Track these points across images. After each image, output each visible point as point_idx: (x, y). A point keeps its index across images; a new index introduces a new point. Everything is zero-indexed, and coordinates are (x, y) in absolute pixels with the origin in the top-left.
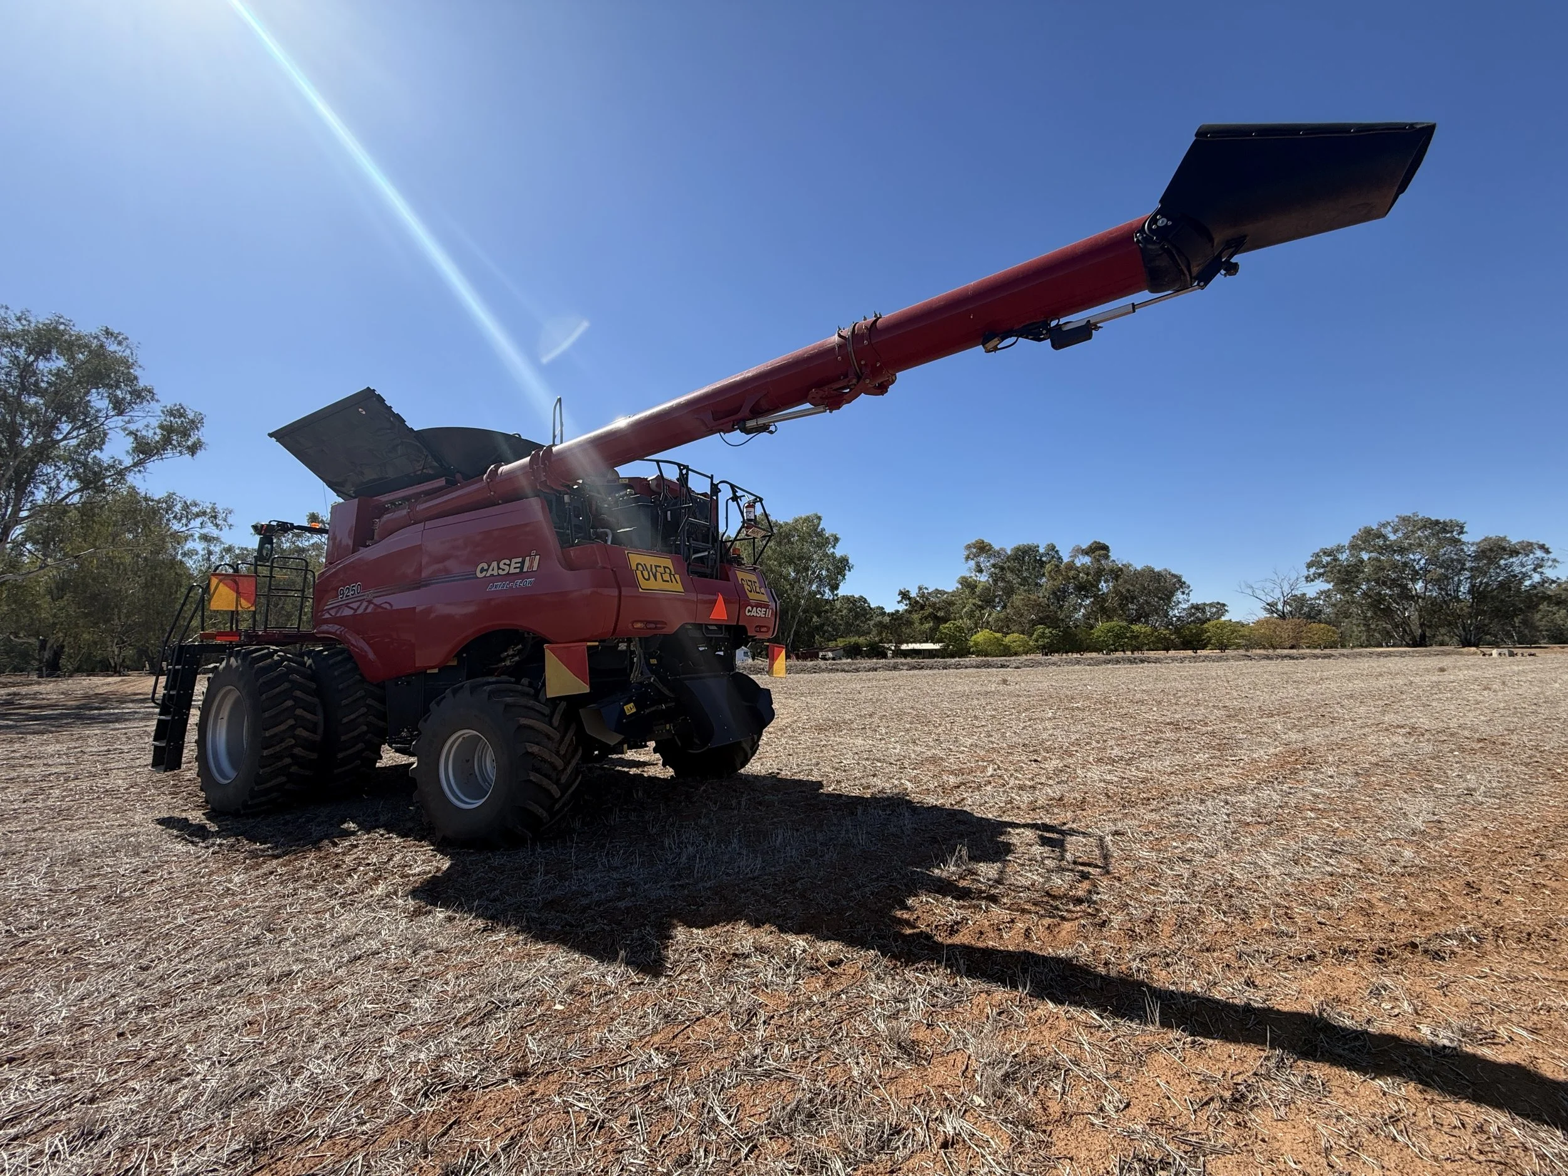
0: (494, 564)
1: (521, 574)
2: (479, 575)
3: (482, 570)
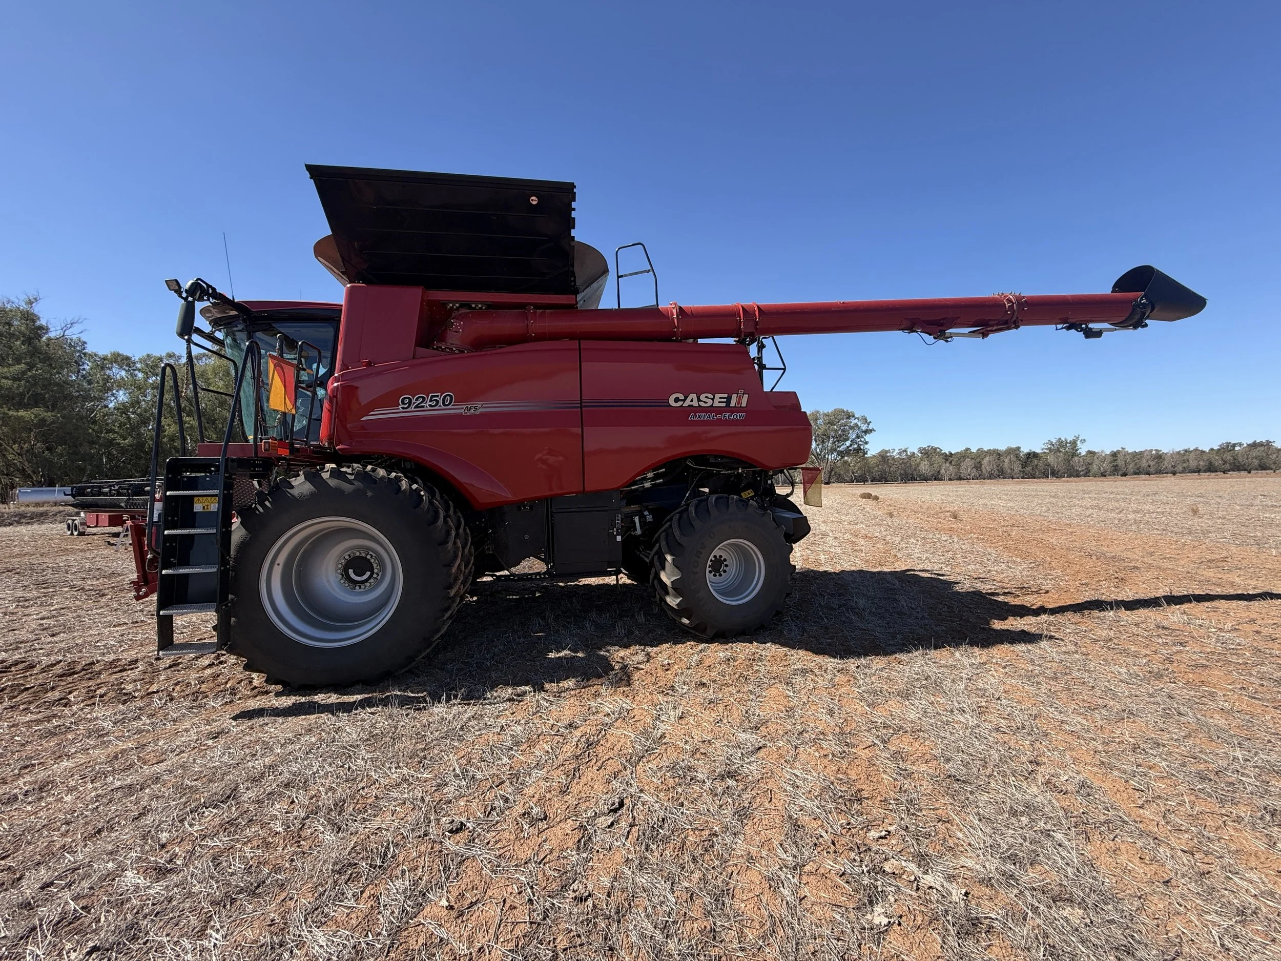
0: (693, 396)
1: (728, 408)
2: (672, 402)
3: (677, 400)
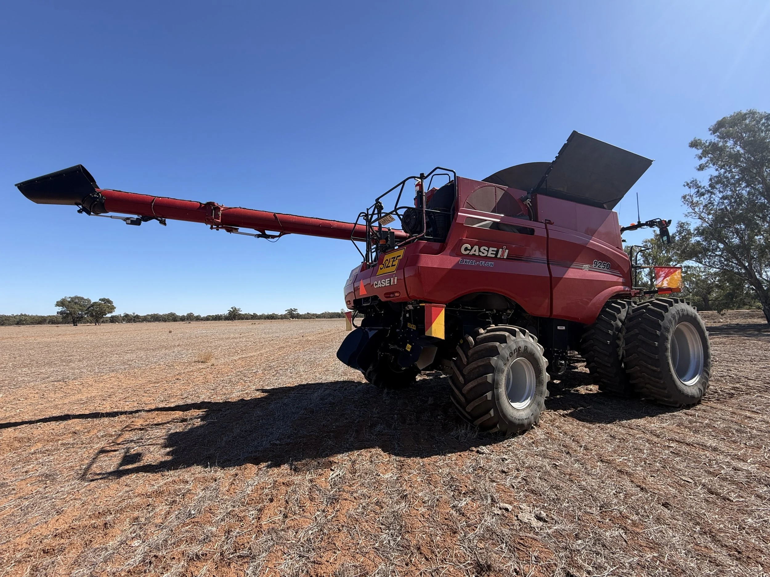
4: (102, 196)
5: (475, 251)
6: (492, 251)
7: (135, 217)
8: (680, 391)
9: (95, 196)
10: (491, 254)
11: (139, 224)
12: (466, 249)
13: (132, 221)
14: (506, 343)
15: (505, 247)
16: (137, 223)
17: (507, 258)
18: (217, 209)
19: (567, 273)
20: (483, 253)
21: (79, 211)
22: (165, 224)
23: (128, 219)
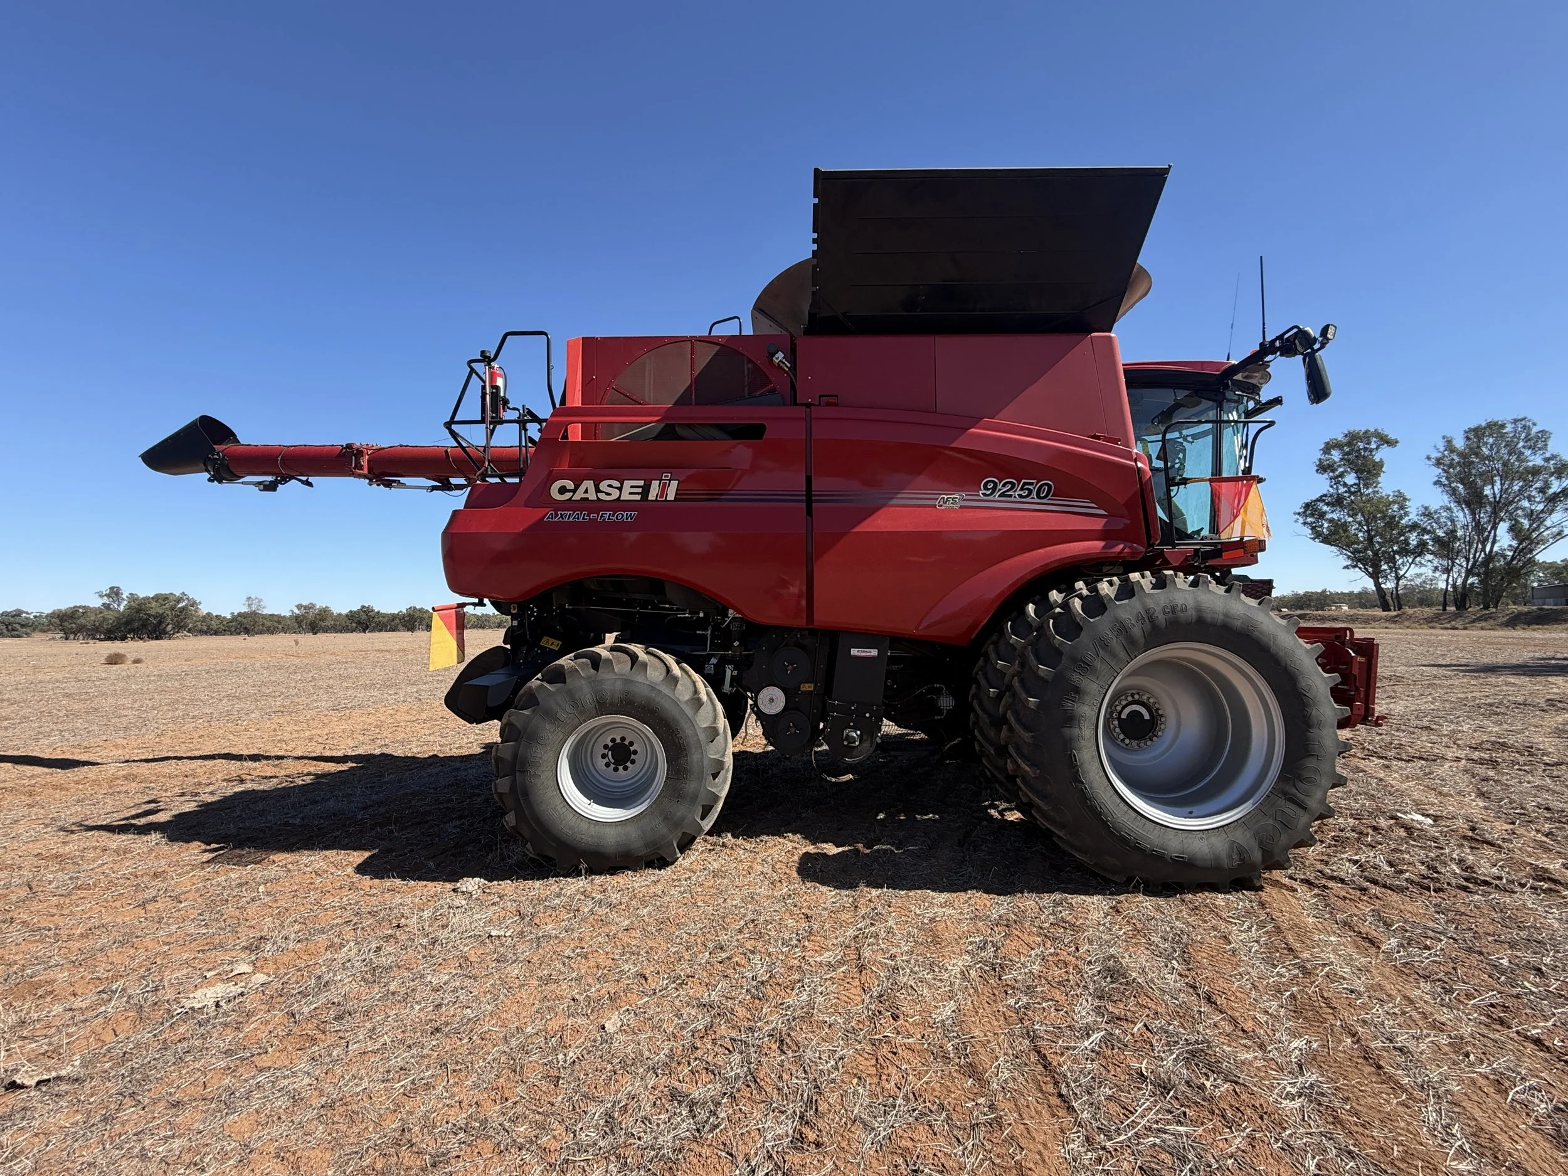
4: (224, 456)
5: (586, 491)
6: (632, 487)
7: (269, 478)
8: (1124, 841)
9: (216, 457)
10: (630, 493)
11: (274, 489)
12: (563, 490)
13: (264, 486)
14: (565, 682)
15: (666, 476)
16: (271, 487)
17: (676, 499)
18: (359, 453)
19: (871, 518)
20: (608, 494)
21: (209, 480)
22: (310, 484)
23: (260, 483)
